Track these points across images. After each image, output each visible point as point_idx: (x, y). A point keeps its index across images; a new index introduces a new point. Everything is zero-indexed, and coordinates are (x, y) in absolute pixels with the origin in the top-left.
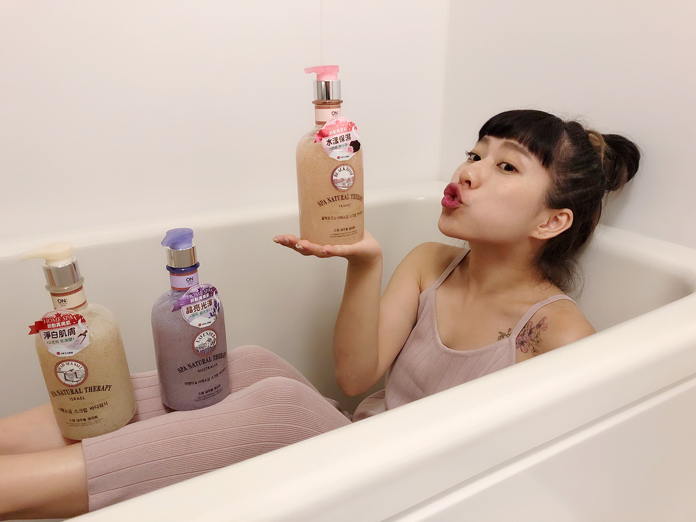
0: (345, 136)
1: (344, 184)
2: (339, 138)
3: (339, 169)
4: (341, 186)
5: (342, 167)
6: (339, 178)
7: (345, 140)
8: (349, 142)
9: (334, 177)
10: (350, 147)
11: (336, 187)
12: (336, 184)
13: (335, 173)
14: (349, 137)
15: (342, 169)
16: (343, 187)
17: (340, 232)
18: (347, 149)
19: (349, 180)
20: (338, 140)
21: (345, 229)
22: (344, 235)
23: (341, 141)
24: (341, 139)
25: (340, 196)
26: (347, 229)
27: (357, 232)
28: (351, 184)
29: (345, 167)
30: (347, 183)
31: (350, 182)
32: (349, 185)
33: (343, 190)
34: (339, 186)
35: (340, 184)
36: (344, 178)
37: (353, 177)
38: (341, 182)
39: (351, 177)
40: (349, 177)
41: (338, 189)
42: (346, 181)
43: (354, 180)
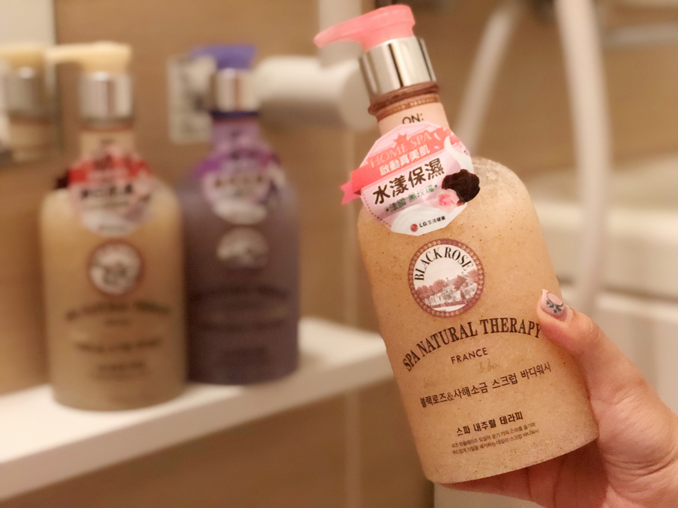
0: (424, 168)
1: (449, 297)
2: (407, 178)
3: (423, 257)
4: (443, 301)
5: (431, 250)
6: (429, 281)
7: (426, 177)
8: (438, 180)
9: (415, 282)
10: (444, 192)
11: (428, 309)
12: (426, 301)
13: (415, 272)
14: (435, 167)
15: (432, 256)
16: (447, 305)
17: (474, 435)
18: (437, 200)
20: (405, 183)
21: (488, 423)
22: (488, 441)
23: (415, 182)
24: (415, 179)
25: (448, 331)
26: (493, 424)
27: (533, 428)
28: (472, 293)
29: (441, 249)
30: (459, 292)
31: (467, 285)
32: (467, 297)
33: (450, 313)
34: (438, 304)
35: (437, 299)
36: (446, 281)
37: (474, 272)
38: (440, 291)
39: (466, 273)
40: (460, 274)
41: (438, 314)
42: (453, 287)
43: (479, 279)
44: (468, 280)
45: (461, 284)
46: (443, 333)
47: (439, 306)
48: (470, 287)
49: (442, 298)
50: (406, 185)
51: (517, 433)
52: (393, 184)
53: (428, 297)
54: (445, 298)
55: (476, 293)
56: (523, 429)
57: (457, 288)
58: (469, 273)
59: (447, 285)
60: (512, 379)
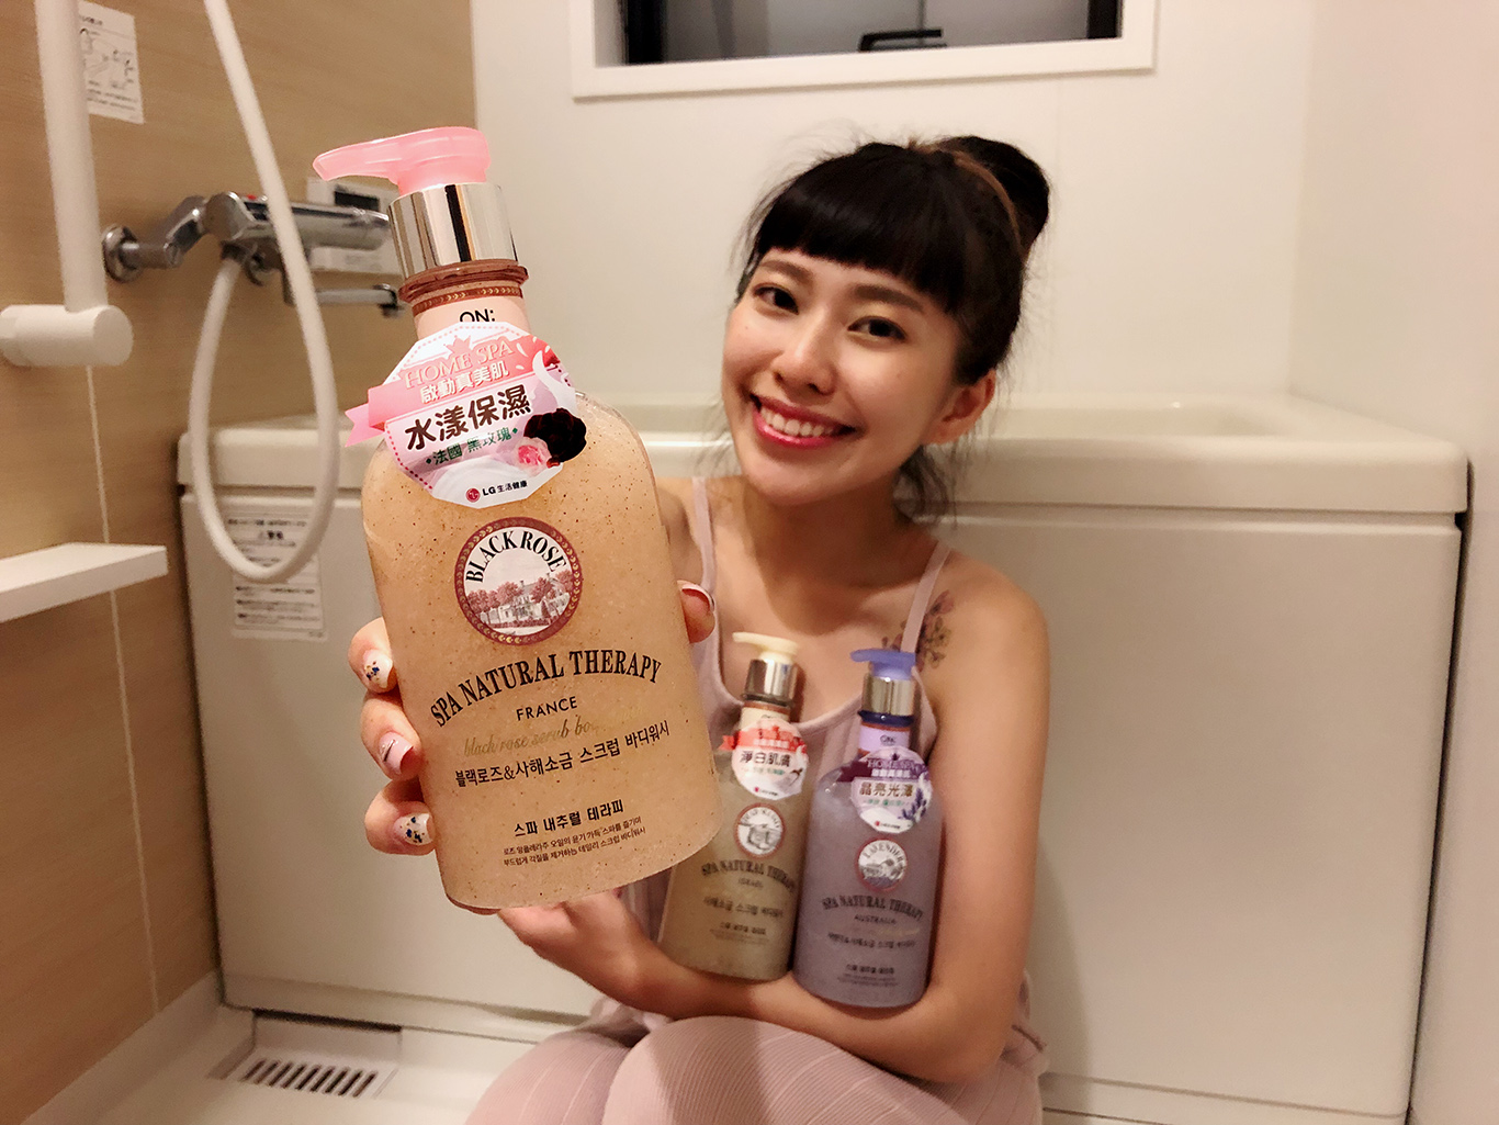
0: (497, 398)
1: (523, 612)
2: (466, 411)
3: (484, 544)
4: (511, 619)
5: (499, 533)
6: (492, 582)
7: (499, 413)
8: (520, 421)
9: (467, 583)
10: (527, 441)
11: (485, 630)
12: (483, 616)
14: (517, 399)
15: (499, 543)
16: (518, 624)
17: (543, 835)
18: (515, 453)
19: (544, 588)
20: (462, 420)
21: (568, 818)
22: (566, 846)
23: (479, 419)
24: (479, 415)
25: (515, 668)
26: (575, 819)
27: (638, 826)
28: (561, 609)
29: (517, 534)
30: (539, 605)
31: (554, 596)
32: (553, 614)
33: (522, 637)
34: (502, 622)
35: (502, 614)
36: (520, 585)
37: (566, 574)
38: (509, 600)
39: (553, 575)
40: (544, 577)
41: (500, 638)
42: (531, 596)
43: (574, 587)
44: (557, 587)
45: (545, 592)
46: (507, 670)
47: (505, 625)
48: (558, 598)
49: (510, 614)
50: (464, 423)
51: (612, 834)
52: (442, 420)
53: (487, 610)
54: (515, 614)
55: (567, 609)
56: (622, 827)
57: (538, 599)
58: (558, 576)
59: (521, 593)
60: (612, 748)
